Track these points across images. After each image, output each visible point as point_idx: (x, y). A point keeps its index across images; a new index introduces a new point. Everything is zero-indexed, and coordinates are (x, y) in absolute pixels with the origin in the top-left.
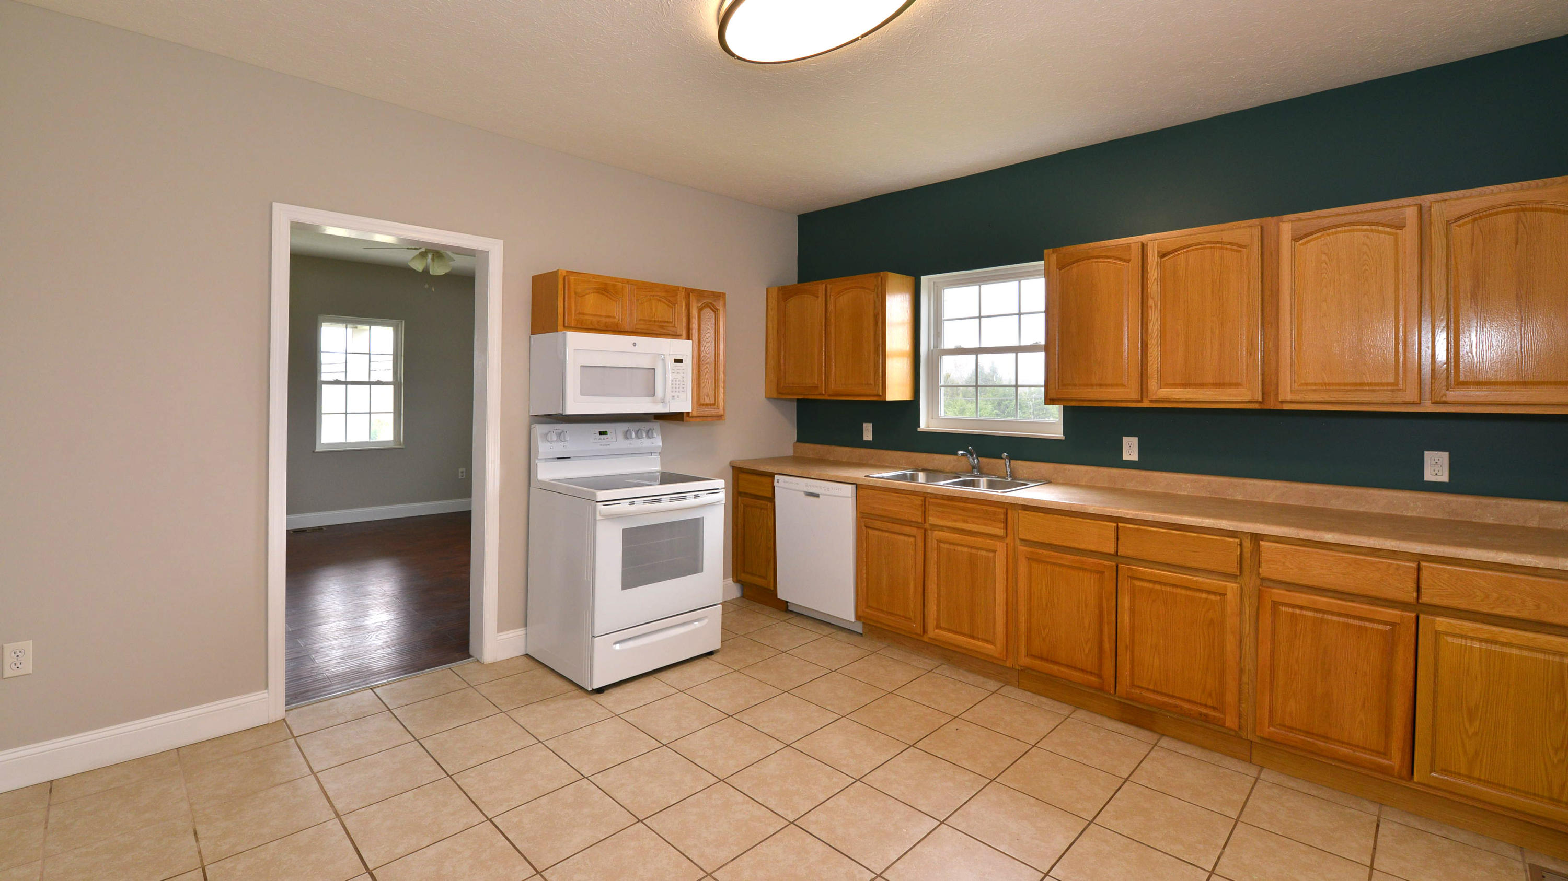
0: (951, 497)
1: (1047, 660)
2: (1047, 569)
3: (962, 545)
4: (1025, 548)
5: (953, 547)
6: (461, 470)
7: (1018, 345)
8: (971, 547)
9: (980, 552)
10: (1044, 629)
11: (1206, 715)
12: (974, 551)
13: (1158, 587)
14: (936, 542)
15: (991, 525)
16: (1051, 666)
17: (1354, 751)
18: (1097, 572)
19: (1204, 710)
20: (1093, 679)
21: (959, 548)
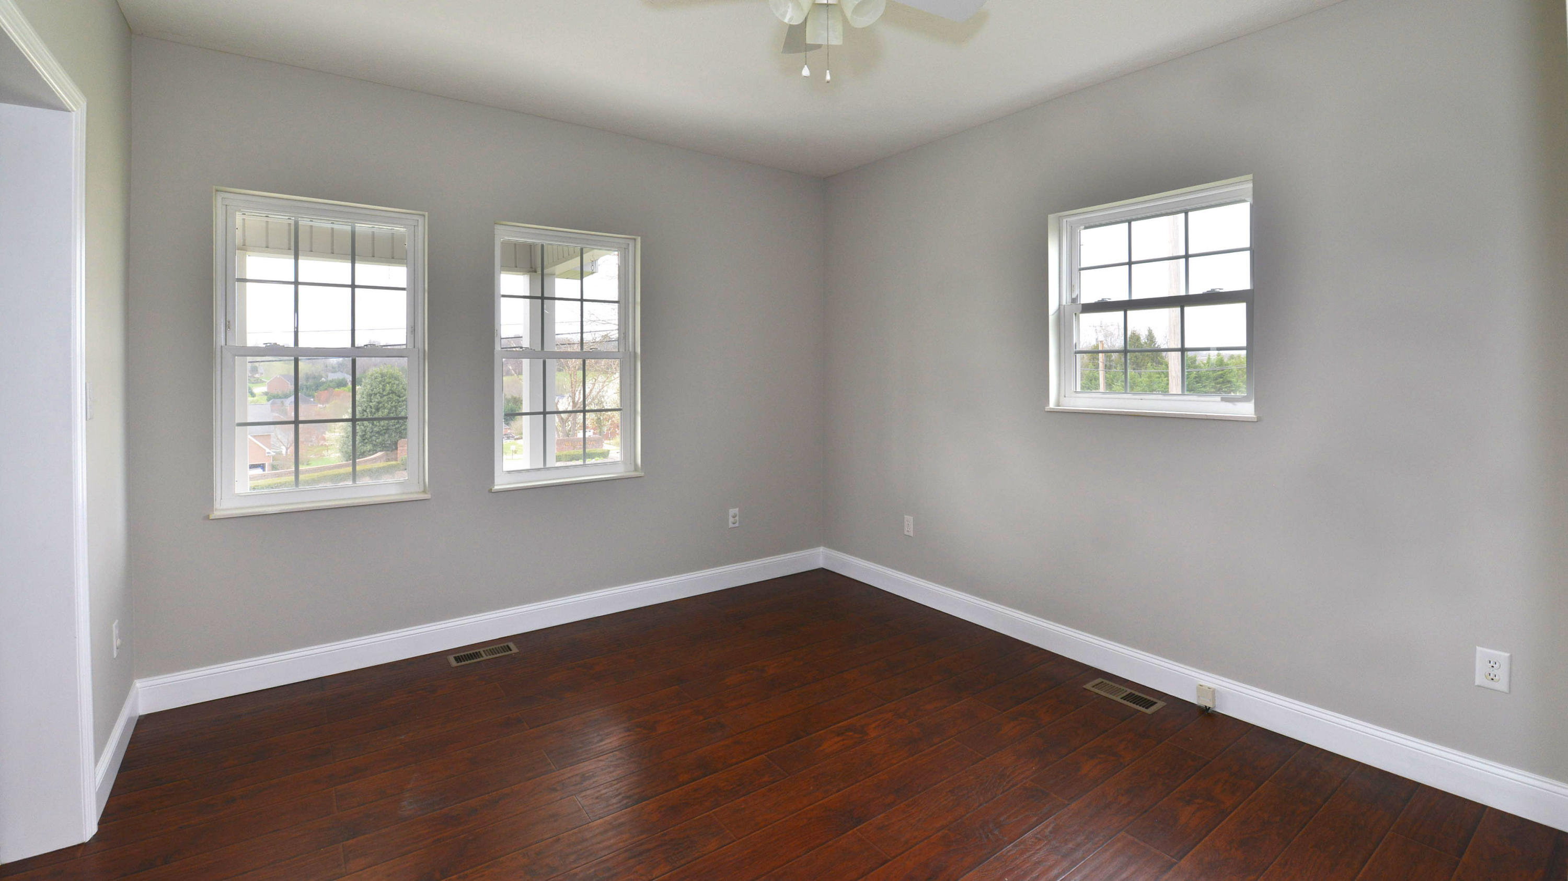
6: (733, 511)
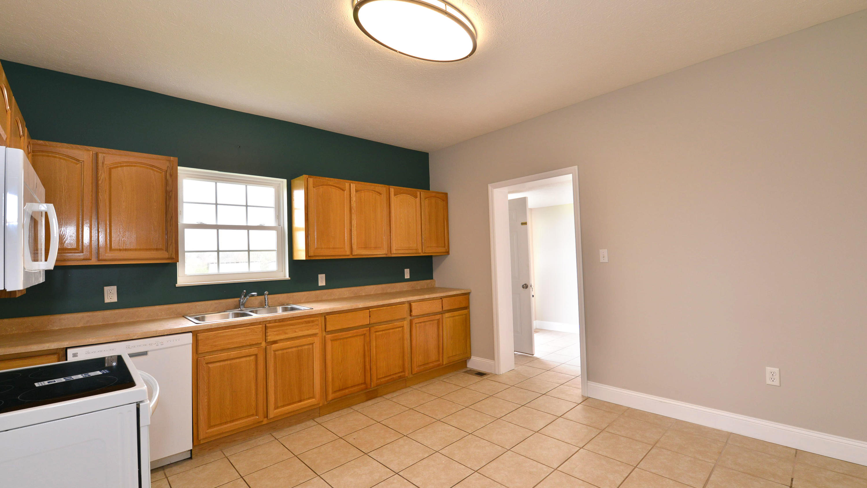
0: (281, 320)
1: (342, 390)
2: (341, 342)
3: (292, 348)
4: (330, 335)
5: (285, 351)
7: (246, 225)
8: (297, 347)
9: (303, 348)
10: (340, 374)
11: (400, 376)
12: (299, 348)
13: (384, 332)
14: (273, 352)
15: (310, 329)
16: (344, 391)
17: (433, 364)
18: (362, 335)
19: (399, 375)
20: (363, 386)
21: (290, 350)
